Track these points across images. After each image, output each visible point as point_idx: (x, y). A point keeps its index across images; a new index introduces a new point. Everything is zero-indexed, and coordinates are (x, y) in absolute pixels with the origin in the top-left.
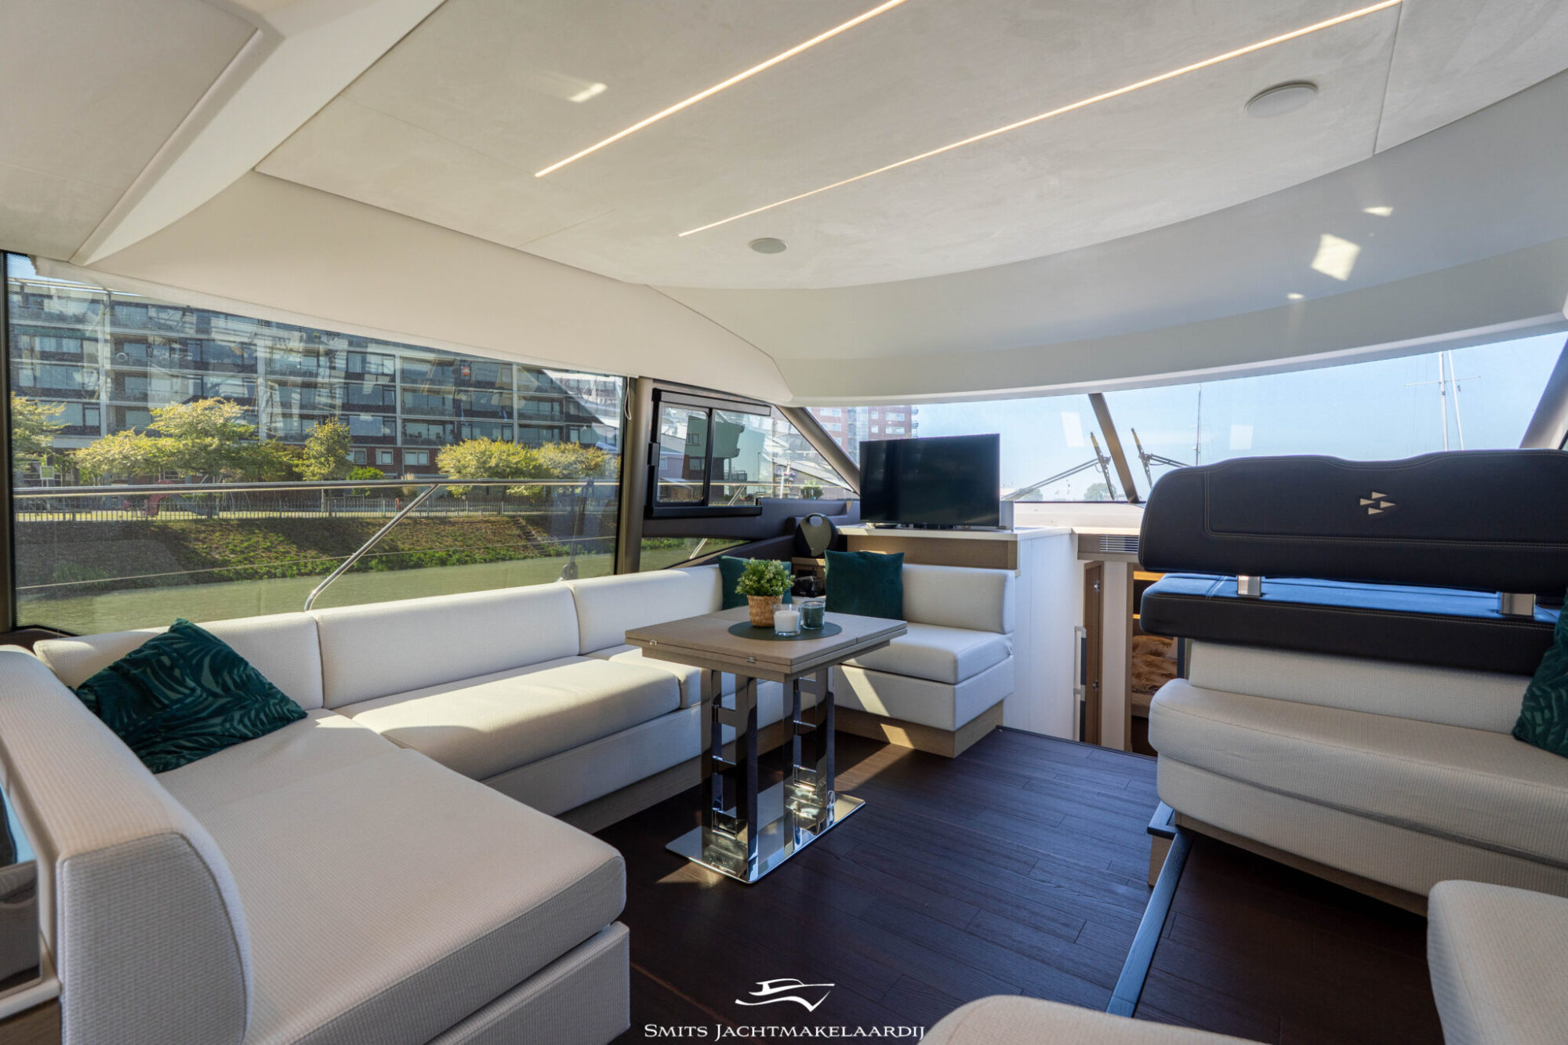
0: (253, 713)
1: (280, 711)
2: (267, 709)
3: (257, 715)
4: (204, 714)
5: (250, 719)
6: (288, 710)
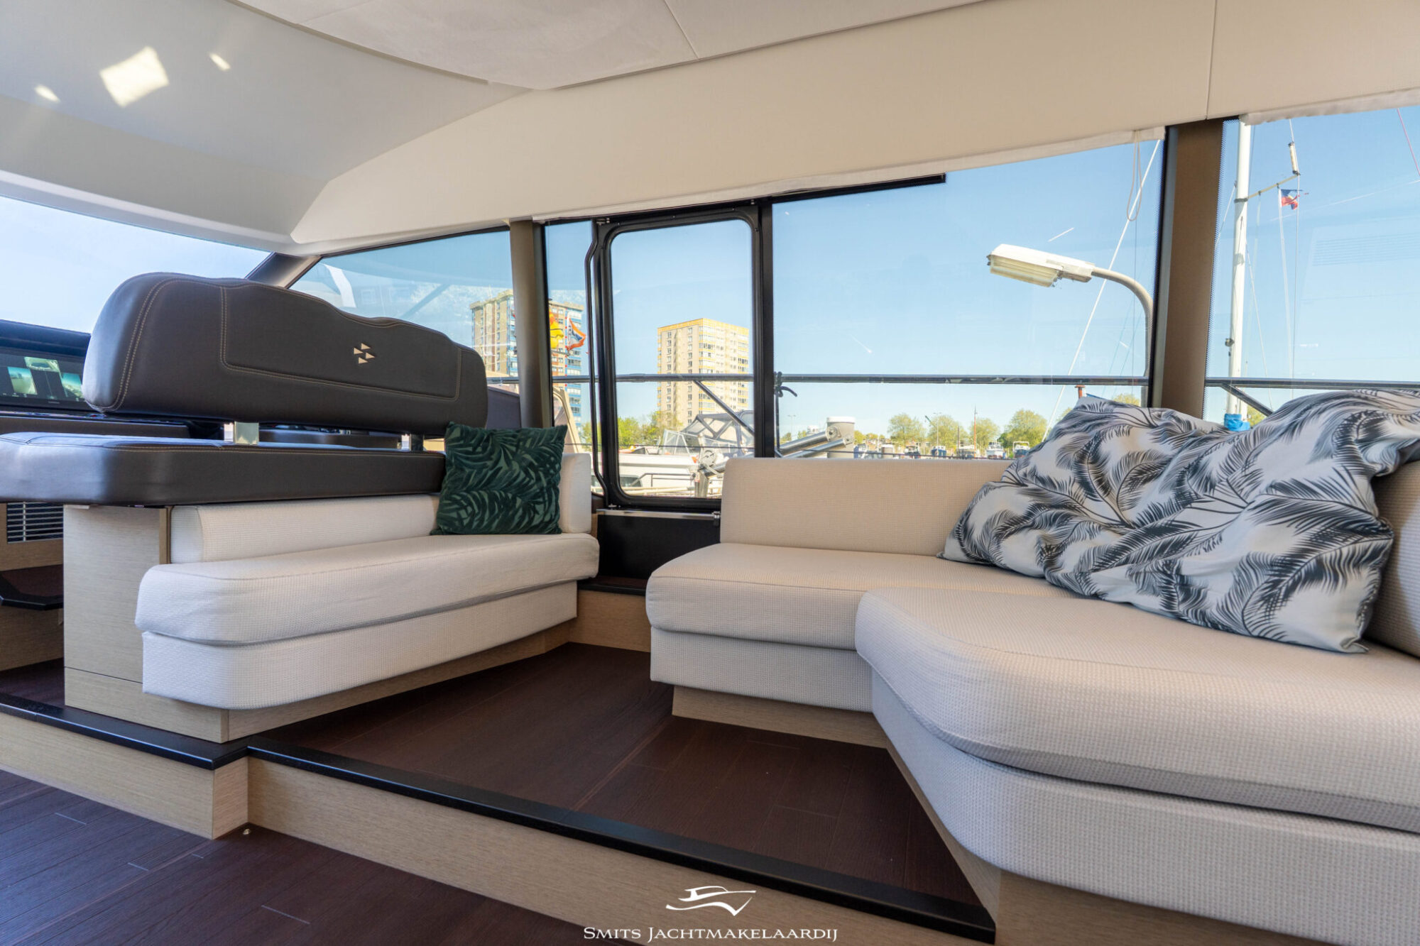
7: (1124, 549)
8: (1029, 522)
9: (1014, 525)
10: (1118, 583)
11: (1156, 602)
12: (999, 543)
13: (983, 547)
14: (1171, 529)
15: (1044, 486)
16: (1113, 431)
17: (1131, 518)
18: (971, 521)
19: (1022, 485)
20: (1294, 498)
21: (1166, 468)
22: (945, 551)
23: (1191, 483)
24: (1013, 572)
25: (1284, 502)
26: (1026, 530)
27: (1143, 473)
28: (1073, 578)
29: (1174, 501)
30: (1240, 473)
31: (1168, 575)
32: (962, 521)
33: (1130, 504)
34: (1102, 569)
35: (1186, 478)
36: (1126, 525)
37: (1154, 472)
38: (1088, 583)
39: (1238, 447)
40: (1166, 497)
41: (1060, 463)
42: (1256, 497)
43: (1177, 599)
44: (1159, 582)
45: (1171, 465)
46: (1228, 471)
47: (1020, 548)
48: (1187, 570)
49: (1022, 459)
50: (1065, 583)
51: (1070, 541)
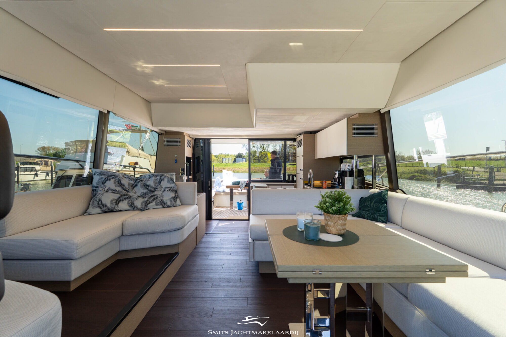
0: (370, 214)
1: (377, 217)
2: (374, 215)
3: (371, 216)
4: (366, 210)
5: (369, 215)
6: (379, 218)
7: (148, 200)
8: (120, 200)
9: (118, 201)
10: (153, 205)
11: (161, 206)
12: (118, 205)
13: (113, 208)
14: (154, 195)
15: (115, 191)
16: (121, 179)
17: (139, 195)
18: (104, 202)
19: (108, 192)
20: (172, 189)
21: (136, 186)
22: (91, 213)
23: (149, 188)
24: (120, 211)
25: (170, 189)
26: (122, 201)
27: (132, 186)
28: (143, 207)
29: (148, 191)
30: (160, 186)
31: (161, 202)
32: (99, 203)
33: (135, 193)
34: (148, 205)
35: (148, 187)
36: (140, 197)
37: (134, 186)
38: (147, 207)
39: (154, 182)
40: (146, 191)
41: (116, 186)
42: (164, 189)
43: (164, 205)
44: (159, 203)
45: (139, 185)
46: (156, 186)
47: (124, 205)
48: (164, 201)
49: (103, 186)
50: (141, 208)
51: (133, 201)
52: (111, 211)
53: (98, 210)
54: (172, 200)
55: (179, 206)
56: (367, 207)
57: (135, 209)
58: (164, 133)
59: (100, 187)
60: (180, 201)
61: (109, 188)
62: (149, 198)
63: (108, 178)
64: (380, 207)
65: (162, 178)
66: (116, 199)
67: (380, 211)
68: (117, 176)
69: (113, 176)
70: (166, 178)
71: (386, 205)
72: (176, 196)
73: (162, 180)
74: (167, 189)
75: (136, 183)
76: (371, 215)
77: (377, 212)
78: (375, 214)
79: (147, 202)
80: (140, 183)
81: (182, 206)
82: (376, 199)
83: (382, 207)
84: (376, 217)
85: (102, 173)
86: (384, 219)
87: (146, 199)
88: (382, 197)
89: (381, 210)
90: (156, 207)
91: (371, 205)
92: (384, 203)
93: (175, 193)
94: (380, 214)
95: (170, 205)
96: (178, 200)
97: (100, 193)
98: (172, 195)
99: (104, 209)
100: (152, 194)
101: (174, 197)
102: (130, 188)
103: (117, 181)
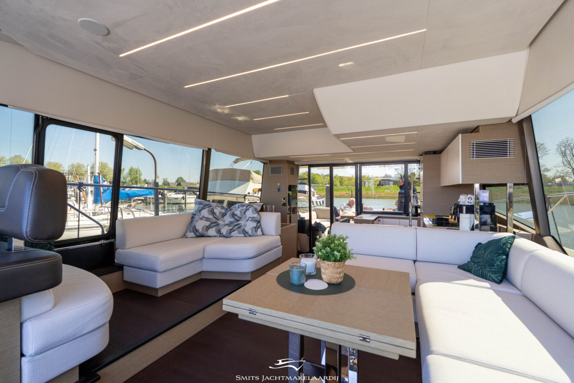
1: (487, 273)
2: (484, 270)
6: (490, 275)
8: (210, 226)
9: (208, 228)
10: (236, 233)
11: (243, 235)
12: (207, 231)
13: (203, 233)
14: (239, 224)
15: (207, 219)
16: (214, 208)
17: (227, 223)
18: (197, 228)
19: (202, 219)
20: (254, 219)
21: (226, 214)
22: (188, 236)
23: (236, 217)
24: (209, 236)
25: (253, 219)
26: (211, 228)
27: (222, 215)
28: (228, 234)
29: (235, 220)
30: (244, 216)
31: (243, 231)
32: (193, 228)
33: (224, 221)
34: (232, 232)
35: (234, 216)
36: (227, 225)
37: (224, 215)
38: (230, 235)
39: (241, 212)
40: (232, 220)
41: (209, 214)
42: (248, 219)
43: (245, 234)
44: (242, 232)
45: (228, 214)
46: (242, 216)
47: (212, 232)
48: (246, 230)
49: (199, 214)
50: (226, 236)
51: (221, 229)
52: (202, 236)
53: (192, 234)
54: (254, 229)
55: (260, 236)
56: (479, 257)
57: (221, 236)
58: (268, 162)
59: (197, 214)
60: (262, 231)
61: (204, 216)
62: (234, 227)
63: (204, 207)
64: (495, 260)
65: (248, 208)
66: (207, 226)
67: (493, 265)
68: (211, 205)
69: (208, 205)
70: (251, 208)
71: (504, 257)
72: (258, 226)
73: (247, 210)
74: (250, 219)
75: (226, 212)
76: (480, 269)
77: (488, 266)
78: (485, 268)
79: (231, 230)
80: (229, 212)
81: (263, 236)
82: (492, 248)
83: (497, 260)
84: (485, 273)
85: (201, 203)
86: (496, 277)
87: (231, 228)
88: (502, 245)
89: (495, 265)
90: (238, 235)
91: (484, 256)
92: (502, 254)
93: (257, 223)
94: (493, 270)
95: (251, 234)
96: (259, 231)
97: (195, 220)
98: (254, 224)
99: (197, 234)
100: (237, 223)
101: (256, 227)
102: (220, 217)
103: (210, 210)
